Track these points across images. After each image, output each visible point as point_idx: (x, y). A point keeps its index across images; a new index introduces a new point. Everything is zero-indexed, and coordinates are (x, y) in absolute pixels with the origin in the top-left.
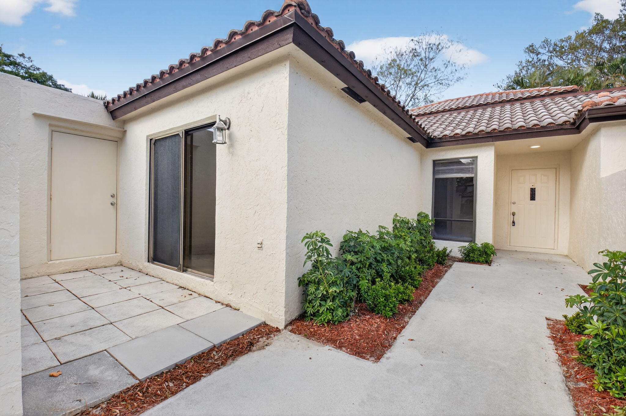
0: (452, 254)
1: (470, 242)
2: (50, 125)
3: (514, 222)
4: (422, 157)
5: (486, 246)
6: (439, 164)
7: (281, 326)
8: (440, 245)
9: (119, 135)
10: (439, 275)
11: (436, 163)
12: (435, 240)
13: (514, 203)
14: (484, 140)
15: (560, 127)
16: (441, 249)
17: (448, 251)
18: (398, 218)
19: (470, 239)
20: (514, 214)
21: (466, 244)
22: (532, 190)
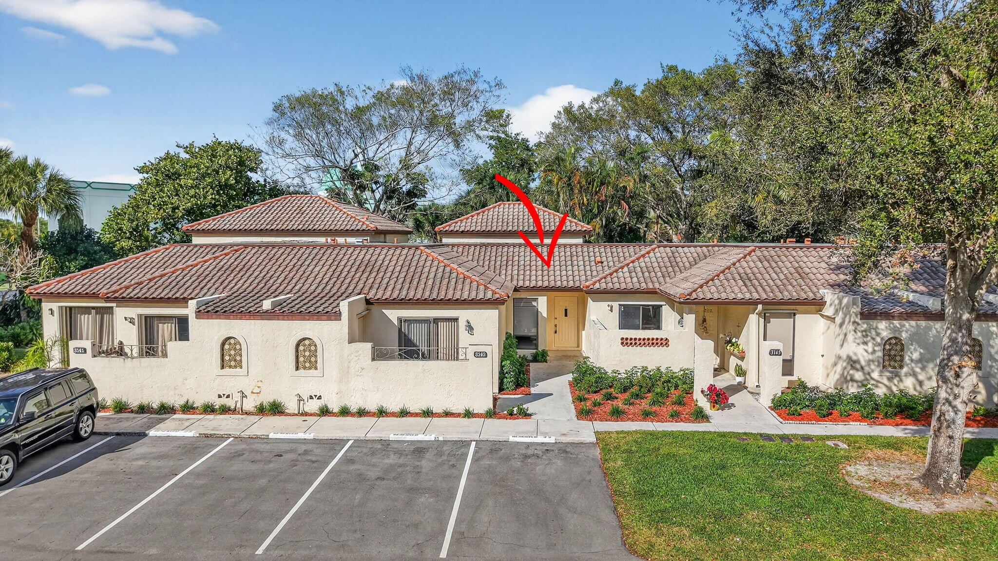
1: (535, 349)
3: (556, 331)
5: (544, 352)
11: (514, 299)
13: (556, 319)
14: (541, 291)
19: (534, 347)
21: (534, 351)
22: (566, 310)
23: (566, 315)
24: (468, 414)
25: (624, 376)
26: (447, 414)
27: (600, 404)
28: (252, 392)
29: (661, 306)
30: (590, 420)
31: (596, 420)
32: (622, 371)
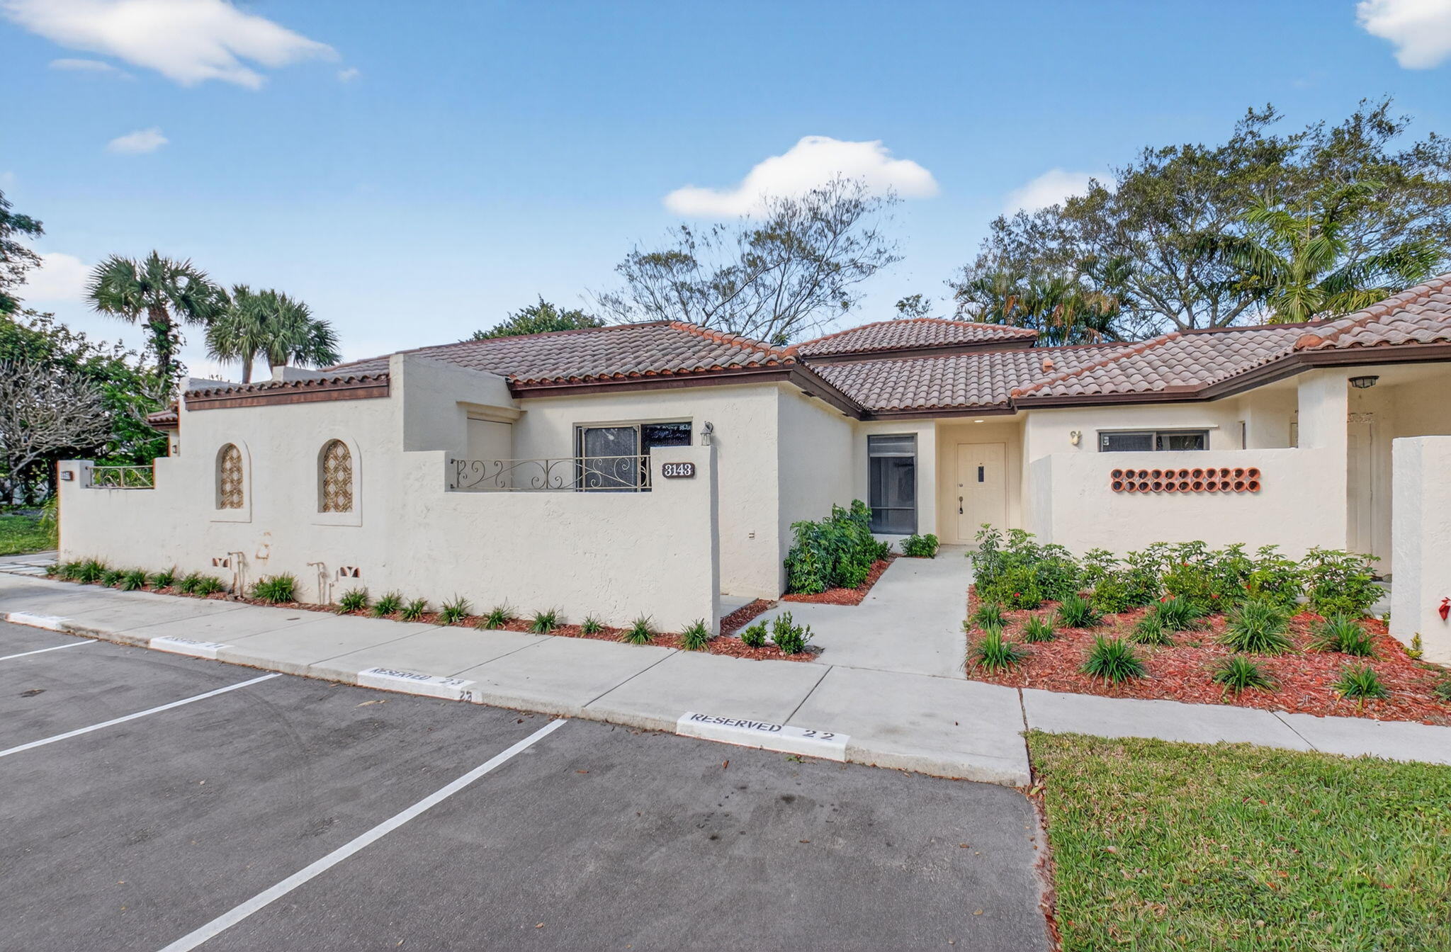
0: (892, 550)
1: (911, 534)
2: (468, 412)
3: (961, 509)
4: (854, 431)
5: (929, 538)
6: (874, 439)
7: (776, 599)
8: (880, 539)
9: (514, 416)
10: (882, 568)
11: (870, 438)
12: (874, 535)
13: (961, 486)
14: (924, 415)
15: (997, 408)
16: (882, 543)
17: (889, 546)
18: (837, 509)
19: (911, 530)
20: (961, 499)
21: (908, 537)
22: (981, 470)
23: (981, 479)
24: (642, 634)
25: (1125, 567)
26: (592, 630)
27: (1049, 636)
28: (258, 557)
29: (1206, 432)
30: (1013, 683)
31: (1032, 685)
32: (1121, 554)
